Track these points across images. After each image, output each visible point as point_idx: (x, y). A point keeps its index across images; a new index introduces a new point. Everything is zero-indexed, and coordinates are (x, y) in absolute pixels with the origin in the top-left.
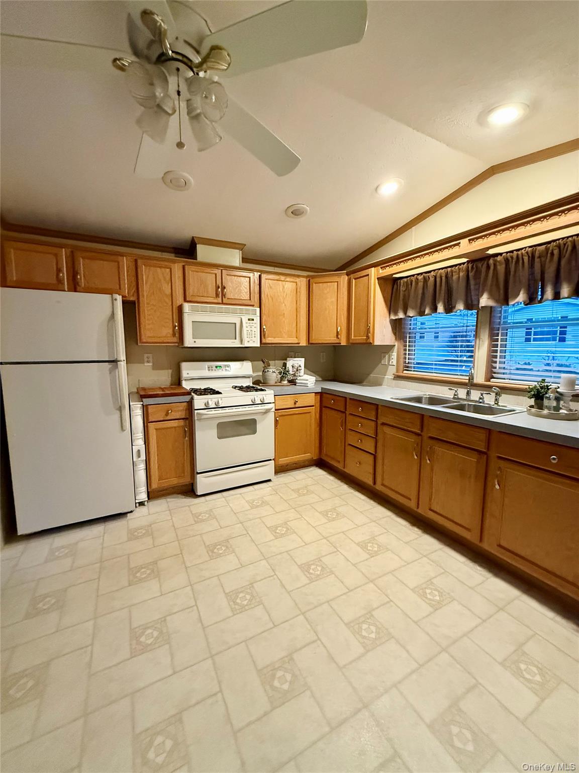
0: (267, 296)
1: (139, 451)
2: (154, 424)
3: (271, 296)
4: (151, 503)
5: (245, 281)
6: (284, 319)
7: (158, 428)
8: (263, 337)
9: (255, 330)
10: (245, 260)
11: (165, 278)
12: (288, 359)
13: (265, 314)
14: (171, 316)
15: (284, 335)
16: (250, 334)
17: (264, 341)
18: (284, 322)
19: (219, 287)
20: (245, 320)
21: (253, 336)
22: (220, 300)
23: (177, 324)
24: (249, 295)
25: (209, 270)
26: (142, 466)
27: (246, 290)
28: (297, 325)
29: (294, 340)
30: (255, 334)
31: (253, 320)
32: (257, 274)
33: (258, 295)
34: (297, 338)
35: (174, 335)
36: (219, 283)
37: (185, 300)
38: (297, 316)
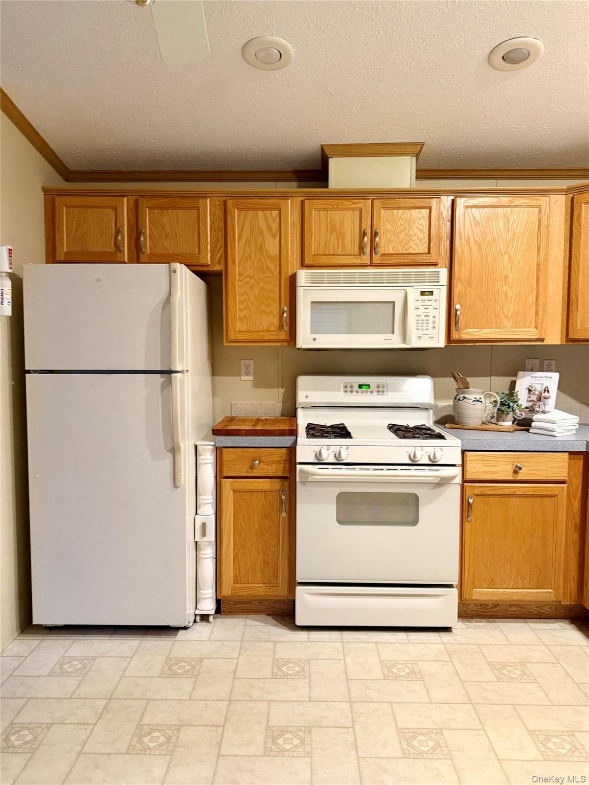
0: (468, 242)
1: (204, 525)
2: (232, 482)
3: (476, 241)
4: (219, 621)
5: (420, 216)
6: (505, 288)
7: (238, 488)
8: (453, 327)
9: (436, 313)
10: (422, 174)
11: (269, 229)
12: (520, 373)
13: (460, 279)
14: (278, 295)
15: (505, 322)
16: (422, 323)
17: (455, 335)
18: (506, 294)
19: (364, 234)
20: (413, 294)
21: (431, 325)
22: (366, 259)
23: (286, 309)
24: (427, 244)
25: (348, 203)
26: (208, 552)
27: (420, 235)
28: (537, 300)
29: (532, 333)
30: (434, 322)
31: (431, 293)
32: (446, 200)
33: (448, 242)
34: (536, 328)
35: (281, 327)
36: (367, 226)
37: (303, 265)
38: (538, 280)
